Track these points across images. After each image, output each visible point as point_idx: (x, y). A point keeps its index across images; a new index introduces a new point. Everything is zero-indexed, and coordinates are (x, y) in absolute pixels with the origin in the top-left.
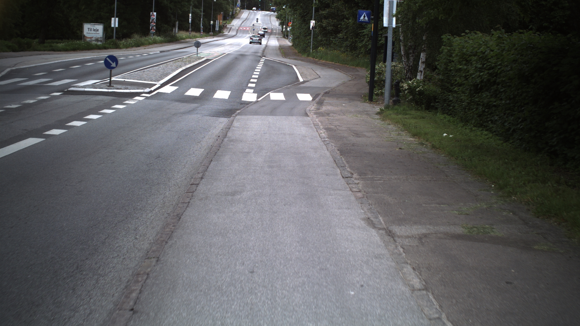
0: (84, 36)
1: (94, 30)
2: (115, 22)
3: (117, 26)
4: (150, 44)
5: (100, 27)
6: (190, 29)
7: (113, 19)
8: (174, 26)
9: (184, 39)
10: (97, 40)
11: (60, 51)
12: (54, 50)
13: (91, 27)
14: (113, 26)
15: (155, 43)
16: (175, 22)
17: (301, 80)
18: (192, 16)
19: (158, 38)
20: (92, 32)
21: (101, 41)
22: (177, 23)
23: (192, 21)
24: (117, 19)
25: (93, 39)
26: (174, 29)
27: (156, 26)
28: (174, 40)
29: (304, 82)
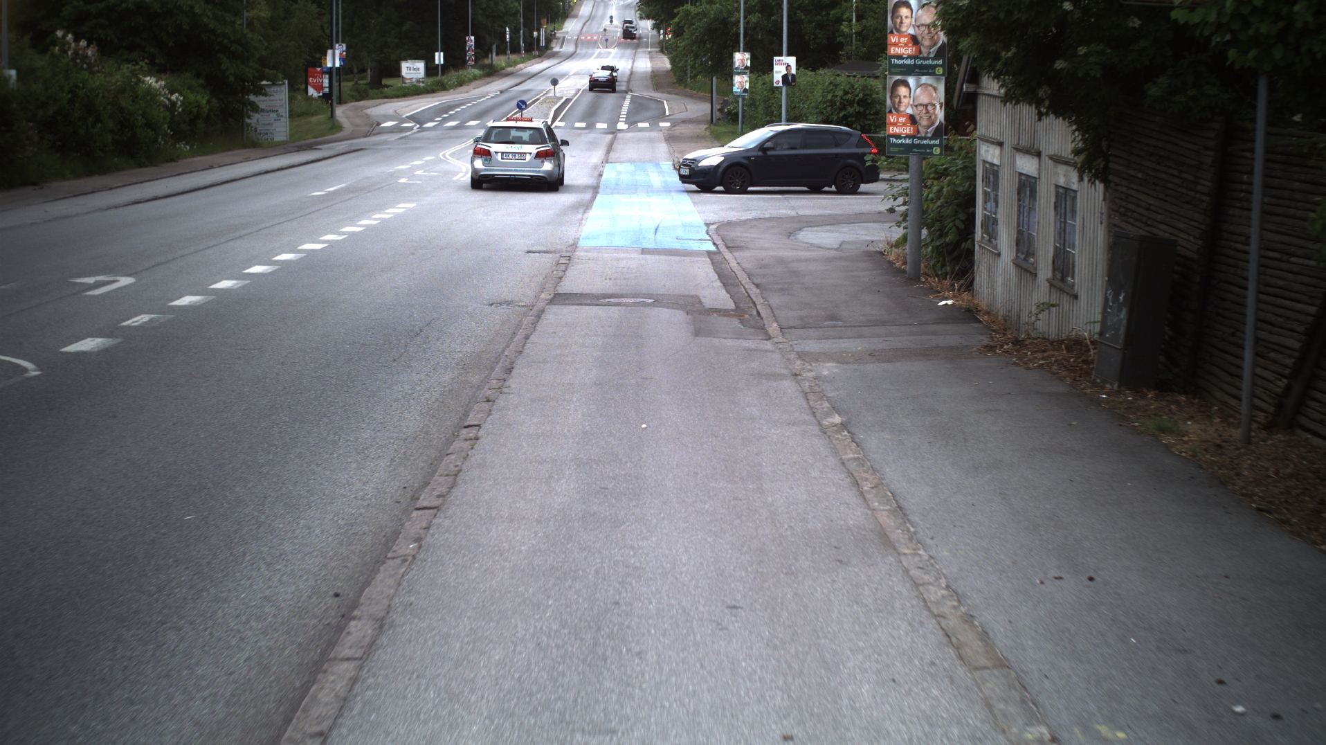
0: (403, 77)
1: (414, 69)
2: (439, 58)
3: (442, 62)
4: (470, 81)
5: (421, 65)
6: (509, 52)
7: (437, 54)
8: (490, 50)
9: (504, 69)
10: (418, 81)
11: (392, 98)
12: (386, 97)
13: (412, 66)
14: (437, 62)
15: (475, 78)
16: (491, 44)
17: (667, 113)
18: (510, 31)
19: (477, 72)
20: (412, 71)
21: (423, 82)
22: (494, 48)
23: (510, 38)
24: (442, 54)
25: (414, 80)
26: (490, 56)
27: (475, 55)
28: (492, 72)
29: (669, 115)
